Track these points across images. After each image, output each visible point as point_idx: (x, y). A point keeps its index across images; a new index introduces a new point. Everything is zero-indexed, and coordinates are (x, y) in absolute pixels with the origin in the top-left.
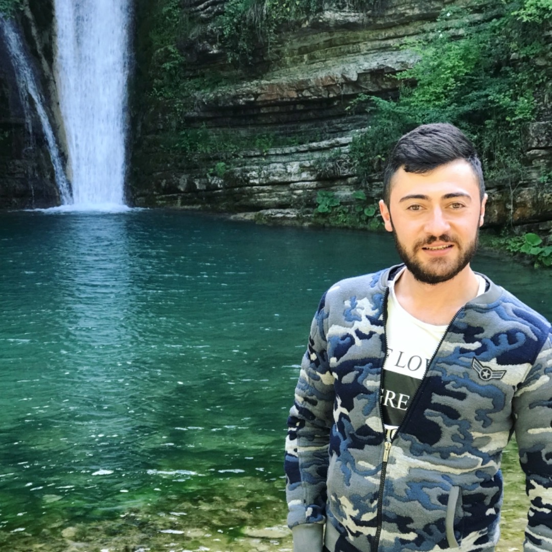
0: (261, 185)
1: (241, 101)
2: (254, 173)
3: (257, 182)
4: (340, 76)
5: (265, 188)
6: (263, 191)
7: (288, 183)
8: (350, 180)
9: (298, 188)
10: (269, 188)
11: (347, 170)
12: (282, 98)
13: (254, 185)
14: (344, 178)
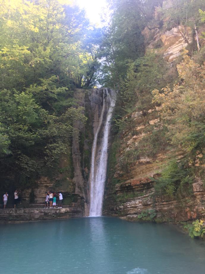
0: (130, 208)
1: (127, 185)
2: (128, 204)
3: (129, 207)
4: (149, 176)
5: (131, 208)
6: (131, 210)
7: (136, 207)
8: (151, 205)
9: (139, 208)
10: (132, 208)
11: (150, 202)
12: (137, 183)
13: (128, 208)
14: (150, 205)
